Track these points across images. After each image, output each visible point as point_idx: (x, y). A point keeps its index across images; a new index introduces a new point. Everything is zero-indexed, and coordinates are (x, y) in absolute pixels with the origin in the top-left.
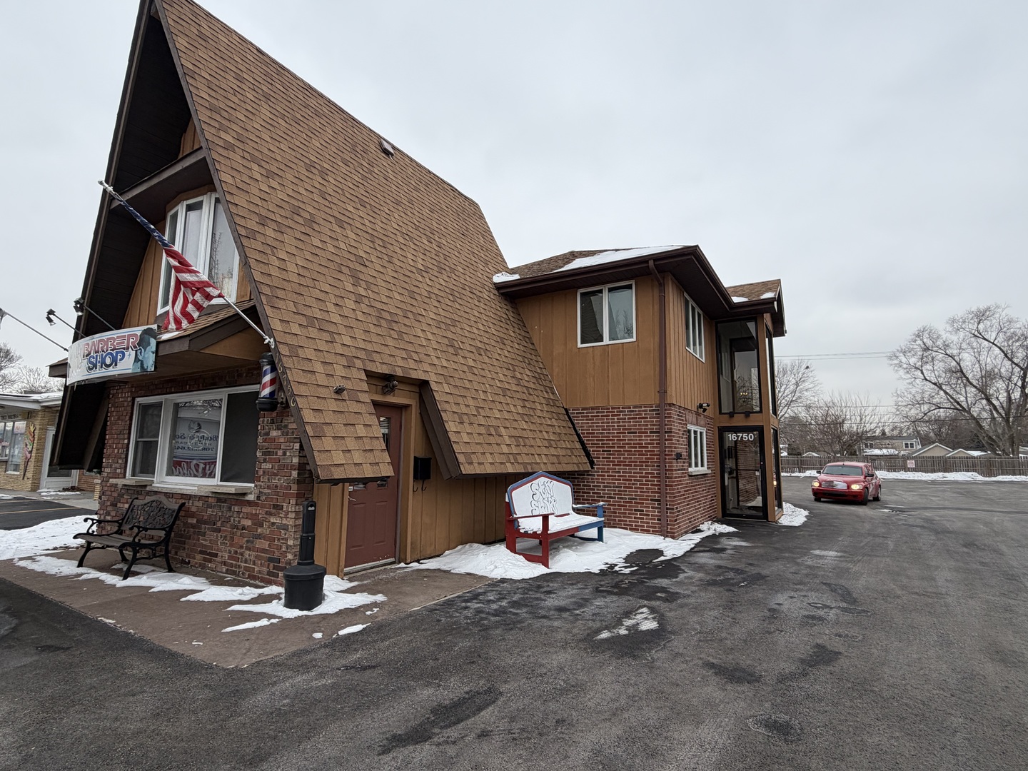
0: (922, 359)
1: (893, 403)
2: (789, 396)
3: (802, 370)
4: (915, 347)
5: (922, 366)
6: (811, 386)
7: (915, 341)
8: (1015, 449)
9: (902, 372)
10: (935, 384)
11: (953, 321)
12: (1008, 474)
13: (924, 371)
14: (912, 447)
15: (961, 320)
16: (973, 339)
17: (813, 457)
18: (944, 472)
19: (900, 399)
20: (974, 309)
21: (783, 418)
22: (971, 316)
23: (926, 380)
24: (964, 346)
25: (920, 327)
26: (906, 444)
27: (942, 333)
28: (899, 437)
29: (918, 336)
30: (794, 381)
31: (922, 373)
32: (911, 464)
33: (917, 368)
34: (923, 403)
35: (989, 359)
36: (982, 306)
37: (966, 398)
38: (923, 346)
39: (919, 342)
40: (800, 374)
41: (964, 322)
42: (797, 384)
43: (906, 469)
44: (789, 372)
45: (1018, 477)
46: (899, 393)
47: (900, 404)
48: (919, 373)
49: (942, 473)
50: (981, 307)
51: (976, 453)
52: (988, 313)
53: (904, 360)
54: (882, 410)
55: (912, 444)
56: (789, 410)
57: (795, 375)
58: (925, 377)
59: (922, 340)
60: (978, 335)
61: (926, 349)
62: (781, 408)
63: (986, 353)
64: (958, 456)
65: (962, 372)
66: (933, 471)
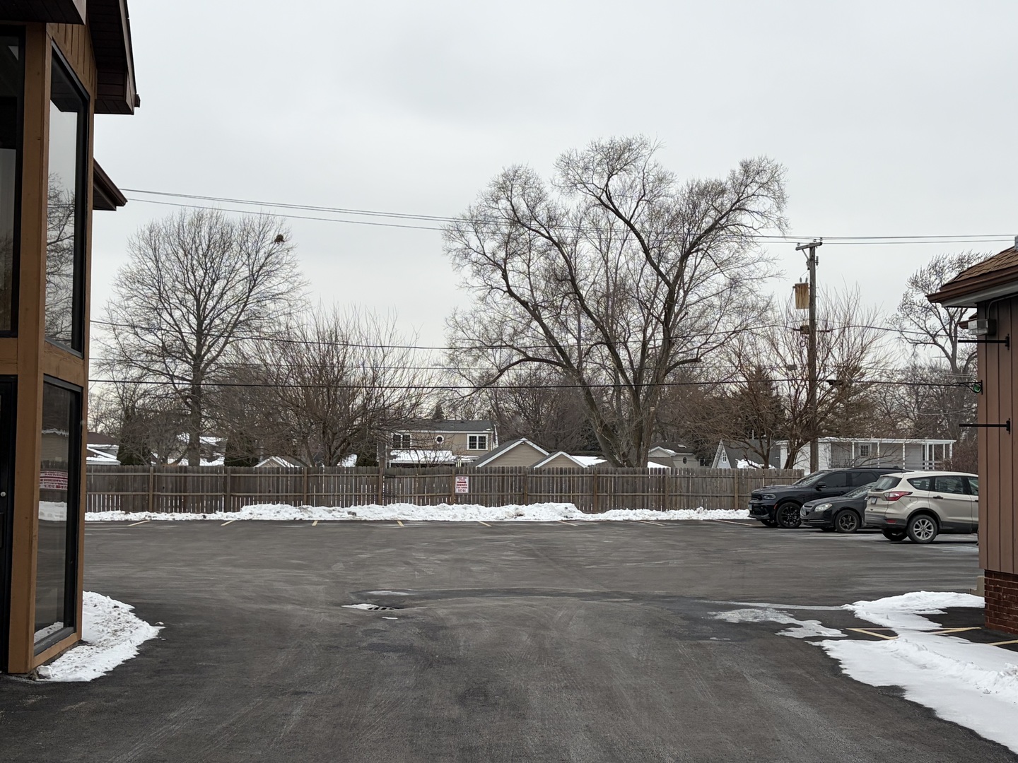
0: (507, 243)
1: (444, 343)
2: (233, 310)
3: (267, 245)
4: (496, 213)
5: (505, 261)
6: (283, 288)
7: (496, 200)
8: (643, 452)
9: (468, 270)
10: (524, 304)
11: (568, 163)
12: (623, 506)
13: (510, 275)
14: (482, 446)
15: (581, 164)
16: (600, 210)
17: (279, 470)
18: (521, 502)
19: (460, 334)
20: (605, 142)
21: (213, 367)
22: (599, 157)
23: (512, 294)
24: (586, 224)
25: (508, 166)
26: (473, 439)
27: (547, 188)
28: (464, 424)
29: (503, 188)
30: (245, 272)
31: (505, 277)
32: (462, 486)
33: (496, 264)
34: (501, 347)
35: (622, 259)
36: (620, 138)
37: (579, 339)
38: (511, 212)
39: (504, 203)
40: (261, 254)
41: (586, 168)
42: (253, 280)
43: (454, 499)
44: (235, 247)
45: (638, 511)
46: (459, 318)
47: (459, 344)
48: (498, 275)
49: (515, 506)
50: (617, 139)
51: (586, 461)
52: (626, 155)
53: (474, 243)
54: (416, 357)
55: (483, 439)
56: (228, 347)
57: (249, 256)
58: (508, 286)
59: (509, 199)
60: (607, 202)
61: (516, 221)
62: (210, 339)
63: (619, 244)
64: (555, 466)
65: (573, 281)
66: (501, 502)
